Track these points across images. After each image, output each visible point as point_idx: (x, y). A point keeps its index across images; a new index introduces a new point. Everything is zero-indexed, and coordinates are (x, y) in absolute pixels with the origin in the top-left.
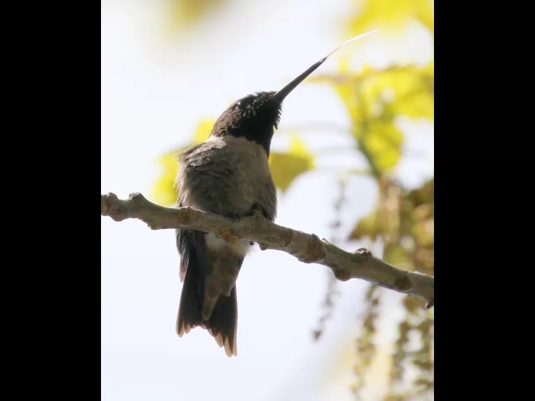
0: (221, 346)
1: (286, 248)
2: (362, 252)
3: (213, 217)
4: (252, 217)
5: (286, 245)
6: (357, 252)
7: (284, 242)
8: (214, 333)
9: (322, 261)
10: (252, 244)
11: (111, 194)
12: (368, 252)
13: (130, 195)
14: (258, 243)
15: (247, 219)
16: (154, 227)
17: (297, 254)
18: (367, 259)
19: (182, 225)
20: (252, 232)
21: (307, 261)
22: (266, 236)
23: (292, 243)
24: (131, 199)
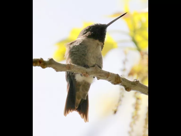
0: (82, 118)
1: (107, 79)
2: (135, 81)
3: (79, 67)
4: (94, 67)
5: (107, 78)
6: (134, 81)
7: (106, 77)
8: (80, 114)
9: (120, 84)
10: (94, 77)
11: (41, 58)
12: (137, 81)
13: (48, 59)
14: (97, 77)
15: (92, 68)
16: (57, 71)
17: (111, 81)
18: (137, 84)
19: (68, 70)
20: (94, 73)
21: (115, 84)
22: (99, 74)
23: (109, 77)
24: (49, 60)
